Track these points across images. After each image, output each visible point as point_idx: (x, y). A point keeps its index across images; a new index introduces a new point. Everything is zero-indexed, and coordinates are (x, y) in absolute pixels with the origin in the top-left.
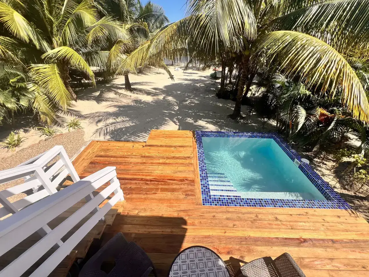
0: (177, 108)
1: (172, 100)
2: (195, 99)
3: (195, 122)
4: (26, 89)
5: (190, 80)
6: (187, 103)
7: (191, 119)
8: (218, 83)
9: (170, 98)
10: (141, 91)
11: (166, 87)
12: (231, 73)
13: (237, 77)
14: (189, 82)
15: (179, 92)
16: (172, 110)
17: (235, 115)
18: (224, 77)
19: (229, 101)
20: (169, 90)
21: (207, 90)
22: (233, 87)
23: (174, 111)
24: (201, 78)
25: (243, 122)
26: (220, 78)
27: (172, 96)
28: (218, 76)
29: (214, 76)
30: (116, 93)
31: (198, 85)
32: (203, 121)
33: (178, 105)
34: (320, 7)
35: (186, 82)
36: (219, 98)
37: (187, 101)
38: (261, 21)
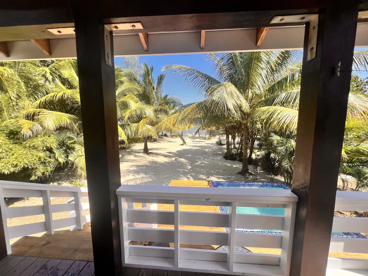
0: (190, 167)
1: (185, 161)
2: (205, 160)
3: (208, 178)
4: (73, 149)
5: (199, 146)
6: (198, 163)
7: (203, 176)
8: (224, 148)
9: (182, 160)
10: (156, 154)
11: (178, 151)
12: (234, 141)
13: (240, 143)
14: (198, 148)
15: (190, 155)
16: (185, 169)
17: (244, 172)
18: (228, 144)
19: (236, 162)
20: (180, 154)
21: (215, 154)
22: (238, 151)
23: (188, 169)
24: (208, 145)
25: (252, 178)
26: (225, 145)
27: (184, 158)
28: (222, 143)
29: (220, 143)
30: (136, 156)
31: (207, 150)
32: (214, 177)
33: (191, 165)
34: (286, 94)
35: (196, 148)
36: (226, 159)
37: (197, 162)
38: (251, 102)
